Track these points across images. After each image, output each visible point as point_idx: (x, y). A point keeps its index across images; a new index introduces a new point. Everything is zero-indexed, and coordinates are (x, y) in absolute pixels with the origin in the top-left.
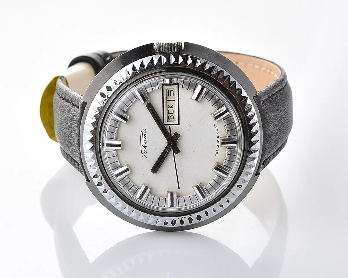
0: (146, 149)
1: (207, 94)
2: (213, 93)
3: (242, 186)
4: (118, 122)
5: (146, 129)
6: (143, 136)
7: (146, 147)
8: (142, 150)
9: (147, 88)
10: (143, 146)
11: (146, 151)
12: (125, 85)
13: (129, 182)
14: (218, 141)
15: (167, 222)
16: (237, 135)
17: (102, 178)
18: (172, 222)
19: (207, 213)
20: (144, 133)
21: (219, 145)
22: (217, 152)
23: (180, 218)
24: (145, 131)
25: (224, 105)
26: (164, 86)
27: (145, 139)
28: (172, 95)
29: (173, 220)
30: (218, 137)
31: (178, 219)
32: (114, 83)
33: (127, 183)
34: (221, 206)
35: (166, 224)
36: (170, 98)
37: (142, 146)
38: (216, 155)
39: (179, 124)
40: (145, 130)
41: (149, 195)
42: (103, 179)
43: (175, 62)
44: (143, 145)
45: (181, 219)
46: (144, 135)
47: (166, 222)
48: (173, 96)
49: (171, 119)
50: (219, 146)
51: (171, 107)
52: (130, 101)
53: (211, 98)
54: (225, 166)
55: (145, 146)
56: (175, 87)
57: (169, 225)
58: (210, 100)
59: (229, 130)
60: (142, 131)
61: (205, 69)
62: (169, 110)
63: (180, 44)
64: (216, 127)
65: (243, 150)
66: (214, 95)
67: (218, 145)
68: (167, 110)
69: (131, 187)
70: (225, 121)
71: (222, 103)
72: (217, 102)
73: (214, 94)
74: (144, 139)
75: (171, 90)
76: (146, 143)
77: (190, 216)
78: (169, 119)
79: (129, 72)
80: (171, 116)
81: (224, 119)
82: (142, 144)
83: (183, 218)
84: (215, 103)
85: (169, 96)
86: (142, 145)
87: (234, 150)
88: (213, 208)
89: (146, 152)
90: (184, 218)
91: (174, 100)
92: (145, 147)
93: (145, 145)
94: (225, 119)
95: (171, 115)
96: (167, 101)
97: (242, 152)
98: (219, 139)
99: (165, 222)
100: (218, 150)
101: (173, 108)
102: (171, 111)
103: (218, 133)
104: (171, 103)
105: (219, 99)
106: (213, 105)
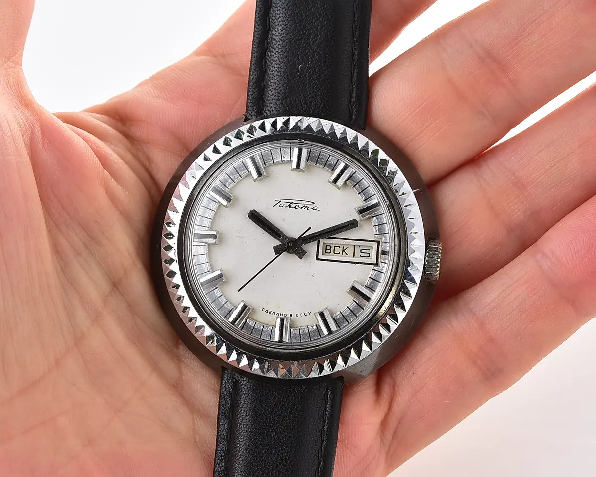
0: (286, 207)
1: (358, 305)
2: (359, 314)
3: (211, 343)
4: (333, 170)
5: (316, 209)
6: (306, 205)
7: (289, 208)
9: (377, 218)
10: (291, 203)
11: (282, 206)
12: (386, 187)
13: (240, 176)
14: (285, 315)
16: (291, 343)
17: (251, 137)
18: (170, 234)
19: (178, 286)
20: (311, 206)
21: (279, 316)
22: (269, 312)
23: (175, 247)
24: (313, 209)
25: (339, 329)
26: (377, 243)
27: (302, 208)
28: (362, 255)
29: (174, 236)
30: (291, 315)
31: (173, 242)
32: (391, 171)
33: (239, 174)
34: (185, 309)
36: (358, 250)
37: (291, 201)
38: (263, 309)
39: (318, 259)
41: (217, 203)
42: (249, 139)
44: (292, 203)
45: (172, 248)
46: (307, 207)
47: (171, 225)
48: (360, 256)
49: (326, 249)
50: (277, 316)
51: (343, 251)
52: (362, 191)
53: (352, 310)
54: (246, 321)
55: (291, 206)
56: (374, 261)
57: (166, 229)
58: (349, 309)
59: (301, 332)
60: (314, 203)
61: (395, 307)
62: (340, 247)
64: (306, 314)
66: (356, 316)
67: (279, 314)
68: (341, 245)
69: (232, 178)
70: (315, 327)
71: (342, 327)
72: (345, 319)
74: (301, 206)
75: (369, 254)
76: (295, 207)
77: (175, 262)
78: (327, 246)
80: (330, 250)
81: (318, 326)
84: (343, 316)
85: (361, 250)
86: (293, 201)
87: (269, 337)
88: (184, 297)
90: (175, 251)
91: (353, 257)
92: (289, 206)
93: (293, 205)
94: (318, 328)
95: (332, 250)
96: (354, 246)
98: (288, 316)
100: (272, 313)
101: (343, 254)
102: (337, 250)
103: (297, 315)
104: (350, 251)
105: (348, 322)
106: (341, 313)
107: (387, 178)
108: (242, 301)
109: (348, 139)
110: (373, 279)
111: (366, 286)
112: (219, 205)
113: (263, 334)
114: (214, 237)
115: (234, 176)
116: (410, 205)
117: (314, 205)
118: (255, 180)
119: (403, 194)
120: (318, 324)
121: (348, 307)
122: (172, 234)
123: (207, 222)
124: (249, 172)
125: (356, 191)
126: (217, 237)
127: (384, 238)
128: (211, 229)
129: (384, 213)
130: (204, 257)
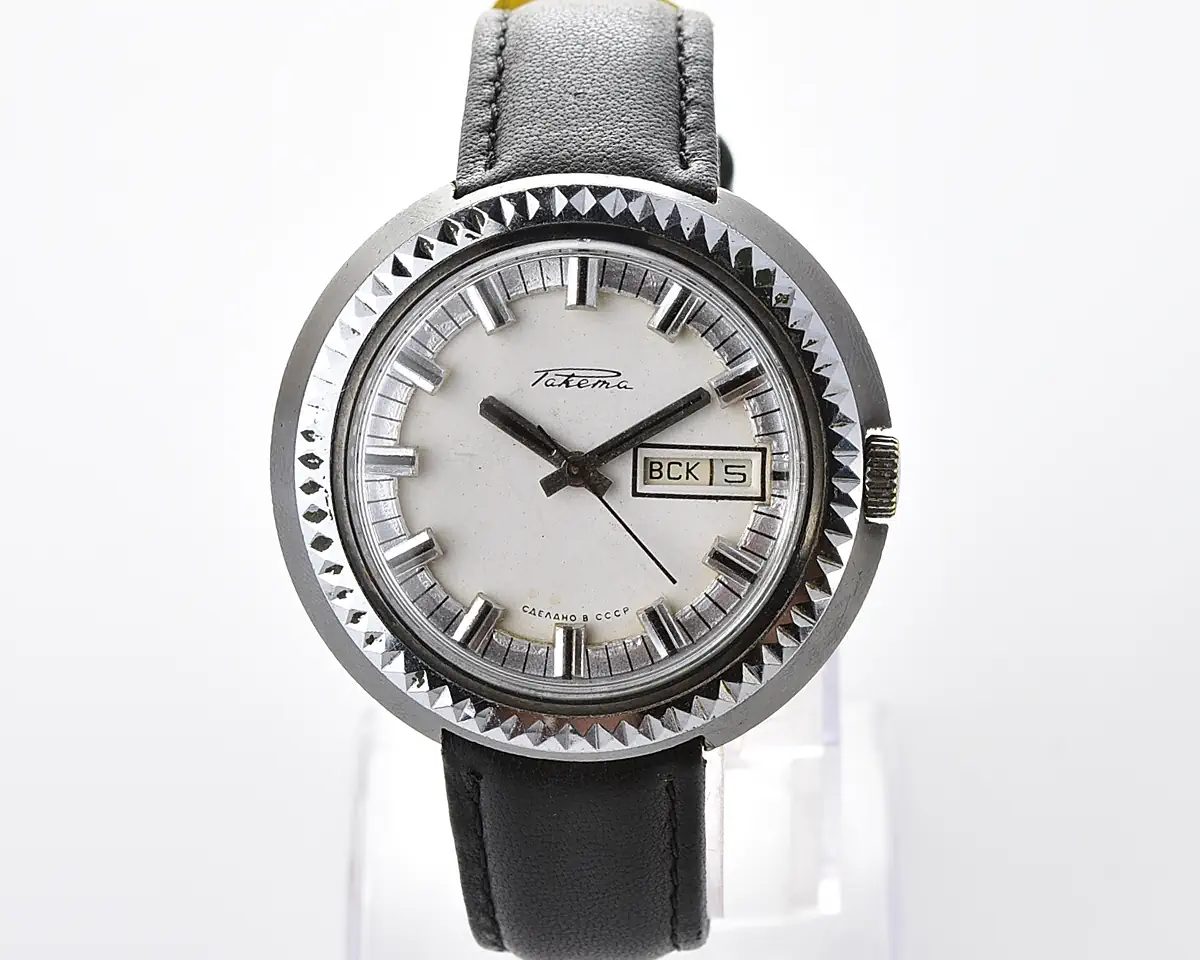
0: (560, 385)
1: (729, 588)
2: (731, 607)
3: (418, 686)
4: (656, 300)
5: (625, 387)
6: (602, 379)
7: (567, 386)
8: (559, 372)
9: (758, 401)
10: (569, 377)
11: (552, 385)
12: (772, 331)
13: (457, 325)
14: (573, 618)
15: (313, 440)
16: (590, 678)
17: (474, 238)
18: (312, 456)
19: (337, 569)
20: (613, 381)
21: (560, 621)
22: (537, 614)
23: (326, 484)
24: (618, 386)
25: (690, 642)
26: (760, 453)
27: (594, 385)
28: (730, 478)
29: (321, 461)
30: (585, 618)
31: (321, 476)
32: (780, 295)
33: (452, 319)
34: (356, 617)
35: (308, 435)
36: (719, 469)
37: (570, 373)
38: (526, 609)
39: (635, 494)
40: (621, 385)
41: (410, 385)
42: (470, 242)
43: (839, 491)
44: (573, 375)
45: (320, 486)
46: (605, 382)
47: (314, 437)
48: (726, 480)
49: (652, 470)
50: (557, 621)
51: (689, 471)
52: (722, 344)
53: (717, 601)
54: (491, 638)
55: (571, 383)
56: (754, 489)
57: (302, 447)
58: (710, 598)
59: (610, 654)
60: (619, 374)
61: (808, 589)
62: (680, 465)
63: (892, 510)
64: (617, 614)
65: (540, 694)
66: (725, 612)
67: (561, 617)
68: (683, 459)
69: (439, 329)
70: (639, 643)
71: (697, 637)
72: (703, 620)
73: (728, 611)
74: (592, 381)
75: (744, 475)
76: (579, 385)
77: (329, 517)
78: (652, 463)
79: (812, 343)
80: (659, 470)
81: (646, 640)
82: (576, 373)
83: (326, 491)
84: (698, 614)
85: (726, 467)
86: (573, 372)
87: (543, 667)
88: (351, 591)
89: (548, 383)
90: (326, 494)
91: (711, 484)
92: (567, 383)
93: (574, 381)
94: (645, 644)
95: (664, 470)
96: (711, 460)
97: (532, 692)
98: (580, 619)
99: (312, 432)
100: (543, 615)
101: (687, 478)
102: (676, 471)
103: (599, 617)
104: (702, 472)
105: (709, 627)
106: (693, 608)
107: (773, 312)
108: (480, 594)
109: (685, 230)
110: (757, 532)
111: (742, 548)
112: (415, 391)
113: (529, 663)
114: (410, 461)
115: (442, 326)
116: (827, 366)
117: (620, 379)
118: (490, 333)
119: (811, 343)
120: (644, 635)
121: (707, 596)
122: (318, 458)
123: (391, 430)
124: (473, 313)
125: (709, 344)
126: (417, 461)
127: (775, 444)
128: (401, 444)
129: (772, 389)
130: (390, 506)
